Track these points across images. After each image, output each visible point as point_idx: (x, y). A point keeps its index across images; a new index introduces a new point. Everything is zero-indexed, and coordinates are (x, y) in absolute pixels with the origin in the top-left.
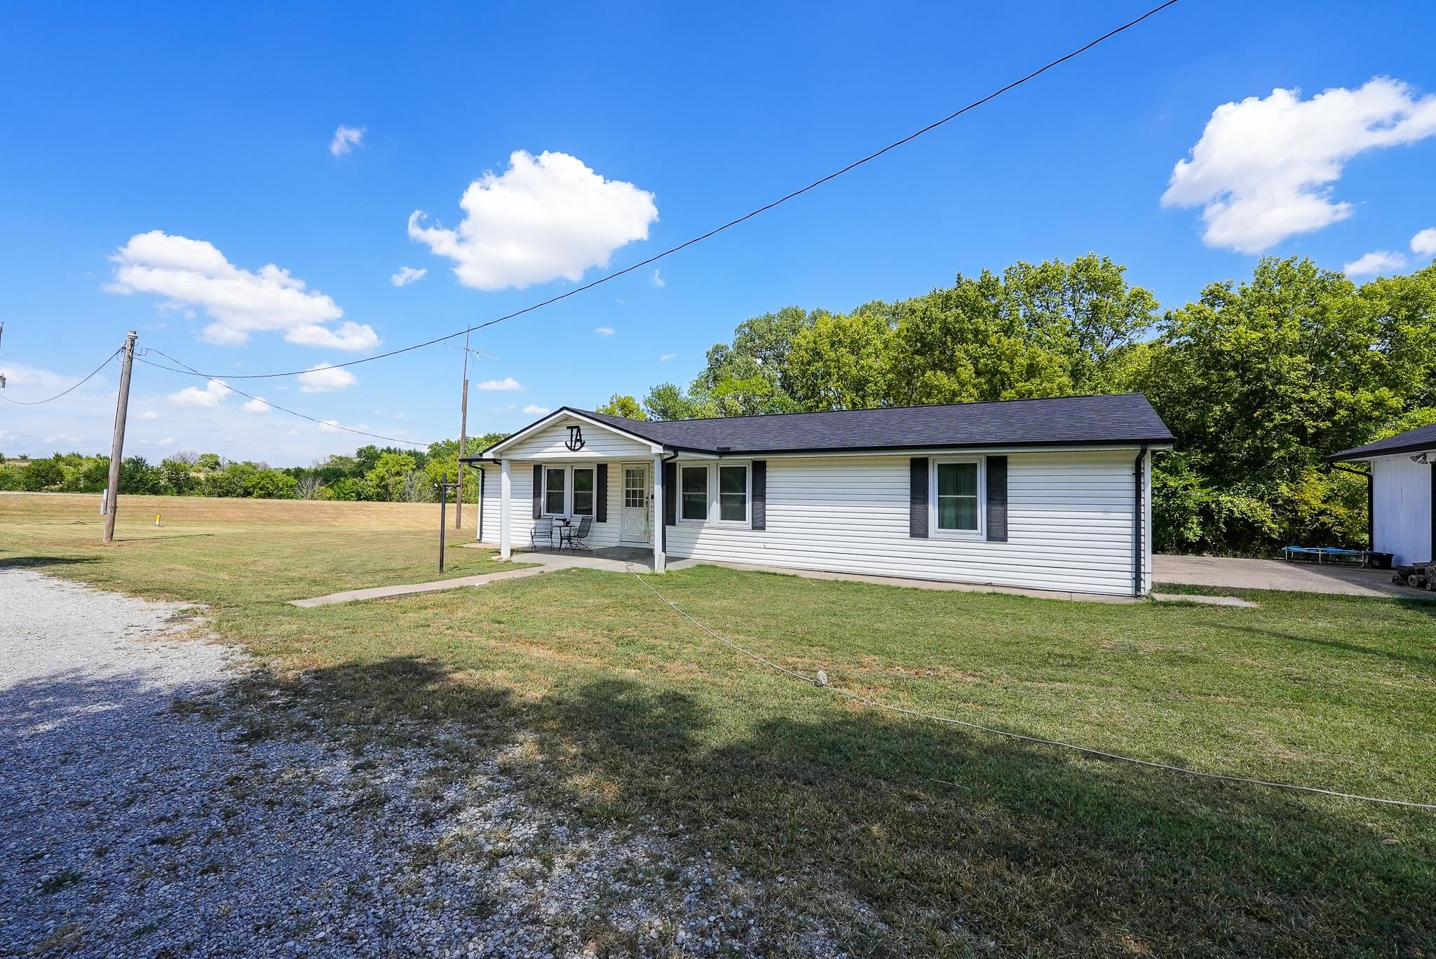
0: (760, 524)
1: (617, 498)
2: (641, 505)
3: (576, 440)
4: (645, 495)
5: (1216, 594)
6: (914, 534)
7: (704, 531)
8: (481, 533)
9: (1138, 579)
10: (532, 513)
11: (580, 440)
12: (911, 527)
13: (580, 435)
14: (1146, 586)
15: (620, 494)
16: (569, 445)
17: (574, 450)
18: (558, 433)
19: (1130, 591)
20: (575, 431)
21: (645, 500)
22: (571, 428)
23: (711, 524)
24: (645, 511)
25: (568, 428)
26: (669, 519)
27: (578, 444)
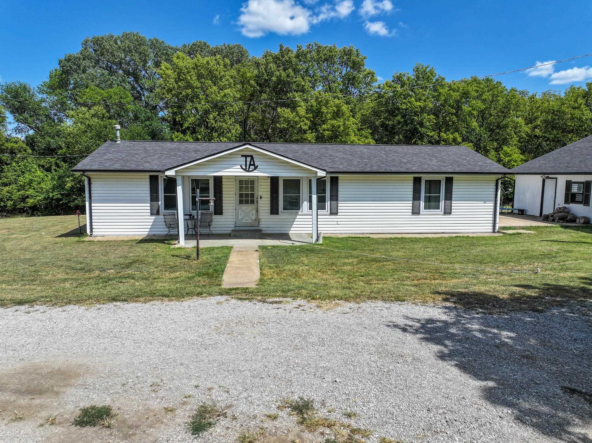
0: (335, 211)
1: (232, 199)
2: (252, 202)
3: (250, 165)
4: (255, 196)
5: (517, 229)
6: (413, 213)
7: (298, 217)
8: (91, 229)
9: (494, 226)
10: (149, 211)
11: (254, 165)
12: (413, 209)
13: (254, 162)
14: (497, 228)
15: (234, 196)
16: (244, 167)
17: (249, 171)
18: (233, 159)
19: (491, 230)
20: (249, 159)
21: (255, 200)
22: (246, 156)
23: (304, 213)
24: (255, 207)
25: (242, 156)
26: (274, 210)
27: (252, 167)
